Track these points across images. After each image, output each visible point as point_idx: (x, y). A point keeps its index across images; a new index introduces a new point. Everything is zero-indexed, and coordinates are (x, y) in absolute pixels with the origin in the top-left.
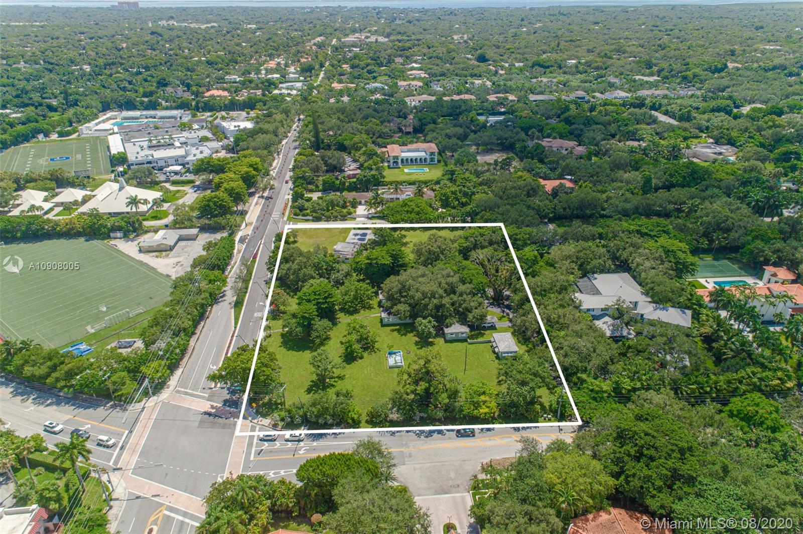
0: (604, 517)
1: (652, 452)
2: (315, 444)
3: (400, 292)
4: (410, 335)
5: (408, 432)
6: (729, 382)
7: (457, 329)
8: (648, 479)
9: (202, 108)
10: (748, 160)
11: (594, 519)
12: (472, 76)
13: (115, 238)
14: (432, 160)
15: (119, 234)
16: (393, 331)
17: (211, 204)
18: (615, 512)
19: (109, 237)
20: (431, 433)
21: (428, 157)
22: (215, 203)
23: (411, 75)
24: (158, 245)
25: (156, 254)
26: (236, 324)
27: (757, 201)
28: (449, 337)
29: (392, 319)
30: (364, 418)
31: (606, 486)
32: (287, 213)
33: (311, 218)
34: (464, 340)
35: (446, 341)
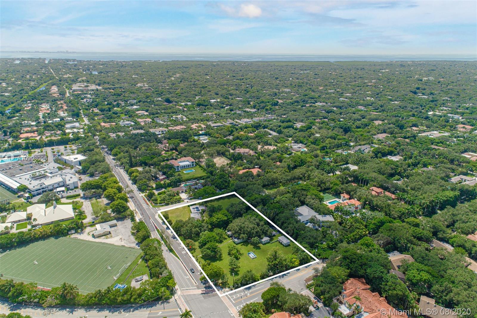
0: (349, 281)
1: (354, 260)
2: (250, 291)
3: (240, 230)
4: (249, 245)
5: (276, 277)
6: (354, 236)
7: (265, 239)
8: (356, 267)
9: (31, 147)
10: (313, 152)
11: (347, 283)
12: (173, 113)
13: (72, 234)
14: (193, 165)
15: (73, 232)
16: (242, 245)
17: (119, 207)
18: (351, 279)
19: (68, 234)
20: (283, 276)
21: (191, 164)
22: (120, 206)
23: (140, 114)
24: (104, 233)
25: (104, 237)
26: (179, 258)
27: (328, 170)
28: (264, 243)
29: (239, 241)
30: (259, 278)
31: (348, 272)
32: (149, 204)
33: (164, 204)
34: (269, 243)
35: (263, 244)
